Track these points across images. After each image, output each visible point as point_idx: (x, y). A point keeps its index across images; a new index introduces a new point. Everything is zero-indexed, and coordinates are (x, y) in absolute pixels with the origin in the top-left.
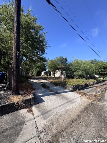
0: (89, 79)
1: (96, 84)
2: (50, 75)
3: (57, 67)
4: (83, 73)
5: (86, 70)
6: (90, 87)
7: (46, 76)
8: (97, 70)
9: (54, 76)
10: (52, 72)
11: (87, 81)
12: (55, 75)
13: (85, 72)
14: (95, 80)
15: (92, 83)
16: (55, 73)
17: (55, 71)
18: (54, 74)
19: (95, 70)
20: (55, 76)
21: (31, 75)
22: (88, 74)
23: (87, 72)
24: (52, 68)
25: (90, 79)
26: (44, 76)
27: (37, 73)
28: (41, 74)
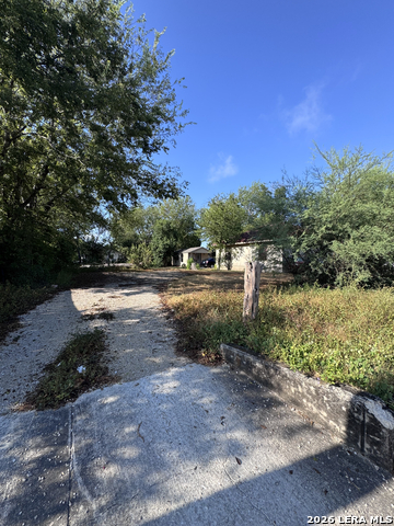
2: (212, 263)
3: (239, 229)
7: (194, 268)
9: (229, 266)
10: (217, 252)
12: (234, 261)
16: (230, 254)
17: (230, 247)
18: (229, 257)
20: (233, 269)
21: (133, 266)
24: (216, 233)
26: (188, 270)
27: (164, 258)
28: (177, 258)
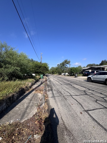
0: (26, 79)
1: (34, 84)
4: (17, 70)
5: (21, 66)
6: (27, 92)
8: (34, 68)
11: (23, 82)
13: (19, 69)
14: (33, 80)
15: (30, 84)
19: (32, 68)
22: (26, 72)
23: (24, 69)
25: (28, 78)
